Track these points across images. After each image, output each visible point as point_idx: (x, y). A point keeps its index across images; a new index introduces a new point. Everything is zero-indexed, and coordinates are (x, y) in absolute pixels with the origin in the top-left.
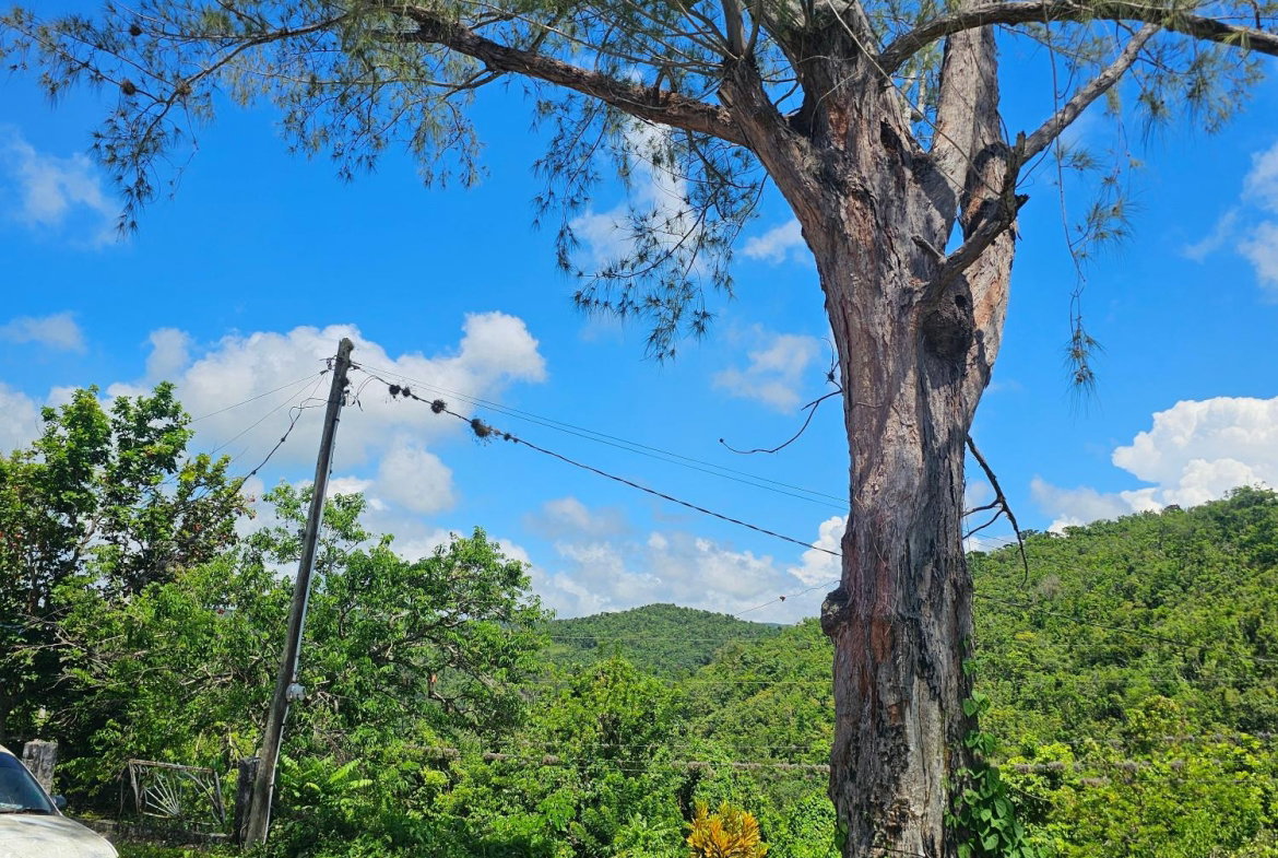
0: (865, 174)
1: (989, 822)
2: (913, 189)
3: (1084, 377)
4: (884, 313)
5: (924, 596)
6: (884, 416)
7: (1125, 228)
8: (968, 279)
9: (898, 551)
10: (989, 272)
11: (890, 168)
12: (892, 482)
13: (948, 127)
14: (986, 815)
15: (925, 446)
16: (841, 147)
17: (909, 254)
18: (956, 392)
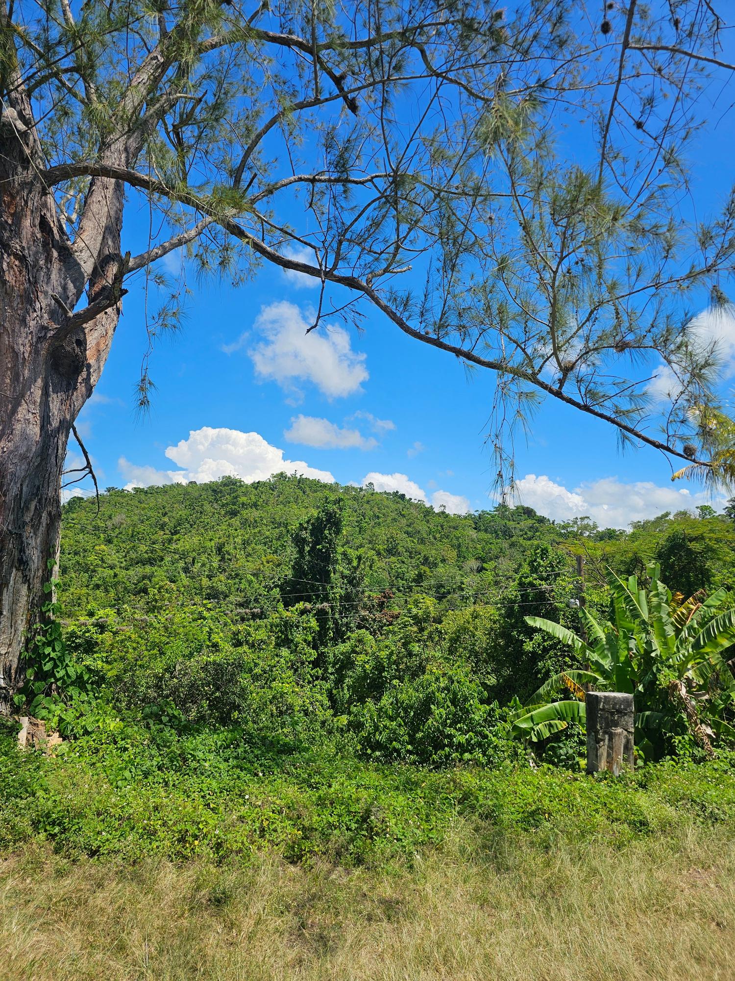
0: (24, 244)
1: (49, 654)
2: (56, 266)
3: (144, 403)
4: (26, 338)
5: (28, 520)
6: (17, 404)
7: (178, 325)
8: (86, 331)
9: (14, 490)
10: (100, 330)
11: (43, 246)
12: (17, 448)
13: (86, 233)
14: (48, 650)
15: (42, 428)
16: (10, 222)
17: (49, 305)
18: (69, 397)
